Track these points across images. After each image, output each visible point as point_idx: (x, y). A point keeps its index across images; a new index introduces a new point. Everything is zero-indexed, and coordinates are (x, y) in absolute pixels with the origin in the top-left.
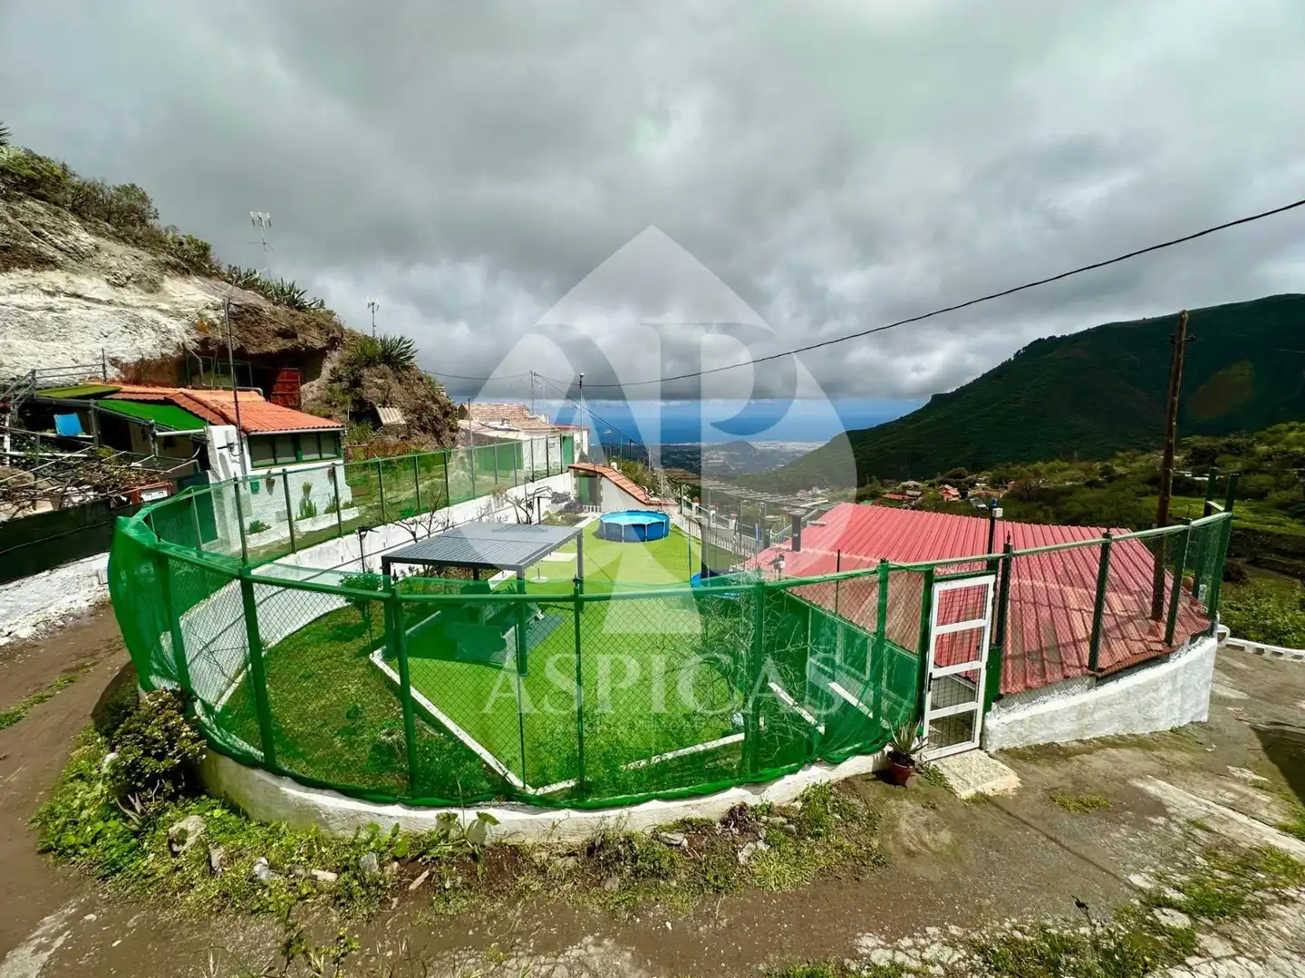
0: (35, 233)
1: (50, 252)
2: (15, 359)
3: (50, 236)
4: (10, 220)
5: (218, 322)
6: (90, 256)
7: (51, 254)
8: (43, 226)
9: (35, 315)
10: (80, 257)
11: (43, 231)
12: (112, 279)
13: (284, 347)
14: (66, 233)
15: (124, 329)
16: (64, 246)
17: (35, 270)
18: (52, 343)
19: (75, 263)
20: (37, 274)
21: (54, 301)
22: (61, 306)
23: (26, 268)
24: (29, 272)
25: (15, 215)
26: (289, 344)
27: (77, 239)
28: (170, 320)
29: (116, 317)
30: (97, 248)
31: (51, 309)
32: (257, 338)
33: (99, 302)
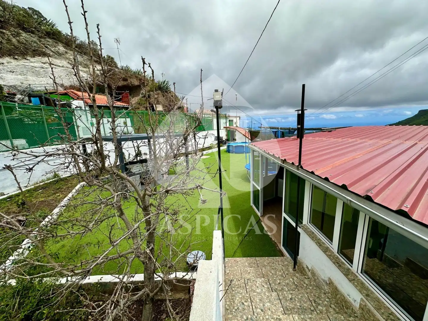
0: (46, 47)
1: (48, 52)
2: (28, 82)
3: (50, 48)
4: (38, 43)
5: (100, 74)
6: (63, 55)
7: (49, 53)
8: (48, 45)
9: (37, 69)
10: (59, 55)
11: (48, 46)
12: (70, 62)
13: (123, 84)
14: (55, 47)
15: (66, 75)
16: (54, 51)
17: (42, 57)
18: (42, 78)
19: (57, 56)
20: (43, 58)
21: (44, 65)
22: (47, 67)
23: (39, 56)
24: (40, 58)
25: (40, 41)
26: (125, 83)
27: (59, 49)
28: (84, 73)
29: (64, 71)
30: (66, 52)
31: (43, 68)
32: (114, 80)
33: (59, 66)
